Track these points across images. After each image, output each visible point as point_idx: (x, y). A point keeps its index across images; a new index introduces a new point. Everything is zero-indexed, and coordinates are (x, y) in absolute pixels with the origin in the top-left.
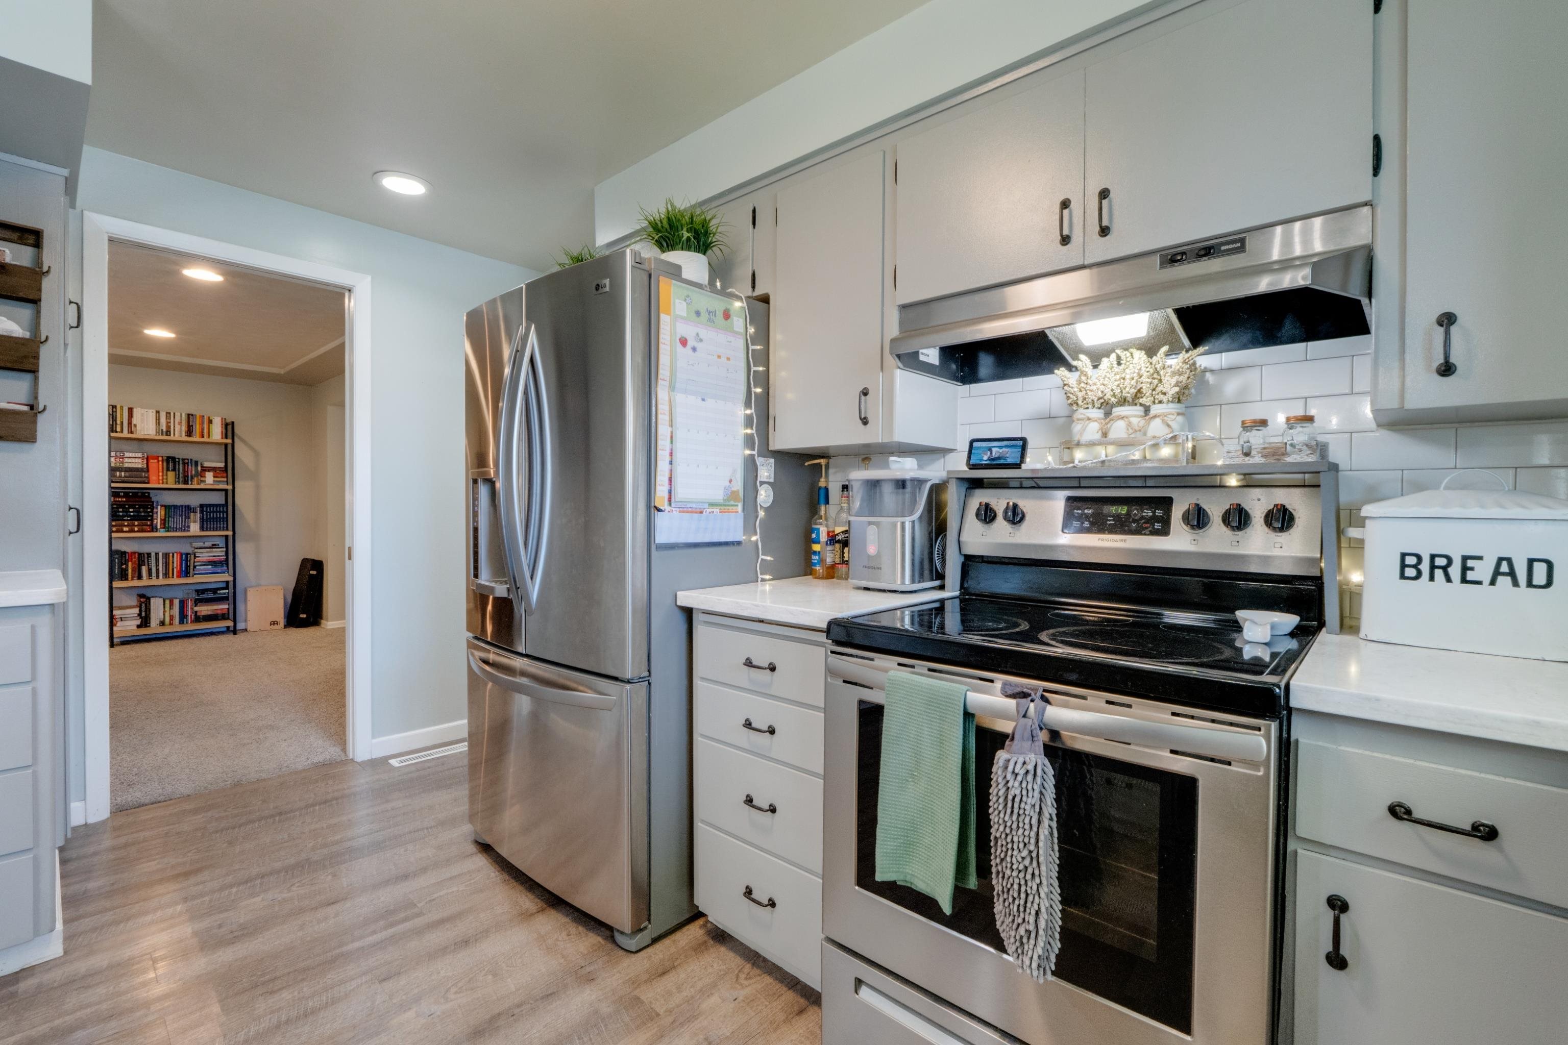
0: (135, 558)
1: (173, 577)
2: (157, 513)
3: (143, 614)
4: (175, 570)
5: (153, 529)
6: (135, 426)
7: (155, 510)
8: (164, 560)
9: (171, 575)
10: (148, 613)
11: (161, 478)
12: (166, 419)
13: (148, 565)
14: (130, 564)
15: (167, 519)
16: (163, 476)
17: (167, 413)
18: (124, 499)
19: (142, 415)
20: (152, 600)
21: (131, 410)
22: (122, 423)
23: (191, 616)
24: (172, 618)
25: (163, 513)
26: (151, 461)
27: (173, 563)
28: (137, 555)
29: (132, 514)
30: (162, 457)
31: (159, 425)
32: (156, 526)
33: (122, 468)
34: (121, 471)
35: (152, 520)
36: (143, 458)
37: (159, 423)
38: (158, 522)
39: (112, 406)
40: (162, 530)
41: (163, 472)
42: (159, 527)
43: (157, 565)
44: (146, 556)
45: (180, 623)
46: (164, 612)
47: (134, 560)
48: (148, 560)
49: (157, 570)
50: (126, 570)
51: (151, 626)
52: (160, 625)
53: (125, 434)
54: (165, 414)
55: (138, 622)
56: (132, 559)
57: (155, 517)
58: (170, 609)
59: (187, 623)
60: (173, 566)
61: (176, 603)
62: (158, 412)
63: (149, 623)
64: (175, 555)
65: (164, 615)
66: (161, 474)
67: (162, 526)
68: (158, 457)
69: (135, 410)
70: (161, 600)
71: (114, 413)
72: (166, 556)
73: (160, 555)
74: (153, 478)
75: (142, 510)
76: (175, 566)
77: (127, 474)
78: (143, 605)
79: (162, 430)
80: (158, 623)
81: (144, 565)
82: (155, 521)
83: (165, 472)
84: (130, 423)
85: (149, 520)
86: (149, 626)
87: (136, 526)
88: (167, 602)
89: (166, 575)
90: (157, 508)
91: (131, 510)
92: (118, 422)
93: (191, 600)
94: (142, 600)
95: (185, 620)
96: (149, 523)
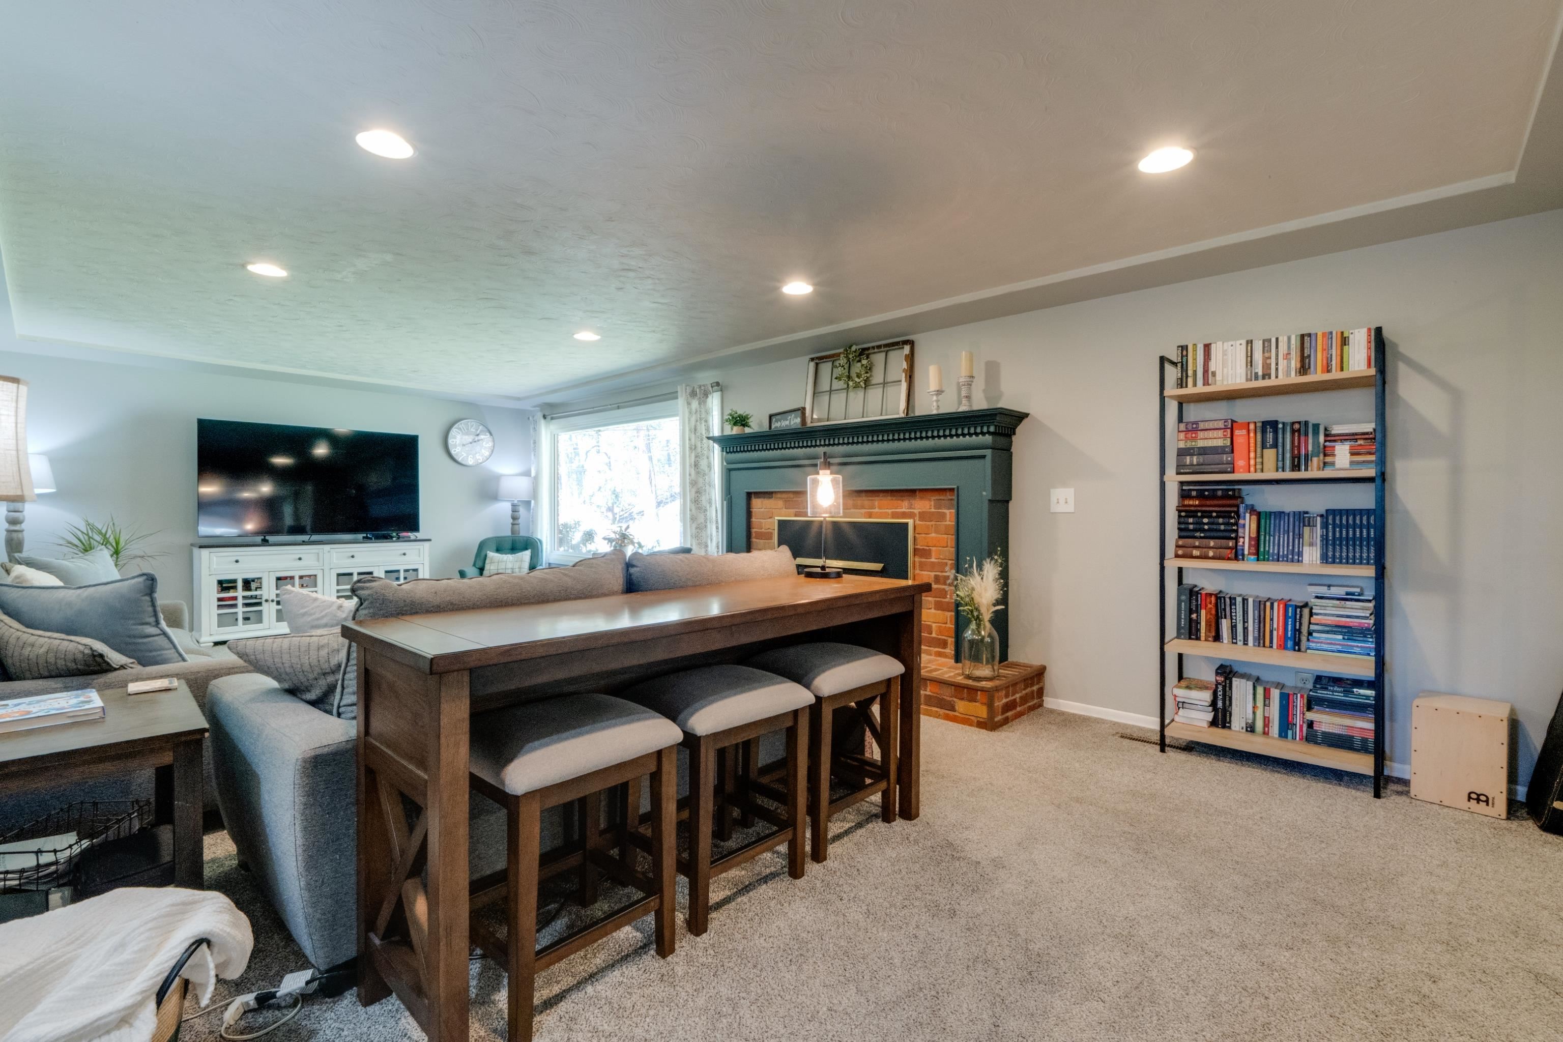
0: (1211, 603)
1: (1271, 647)
2: (1244, 526)
3: (1220, 704)
4: (1275, 633)
5: (1237, 556)
6: (1214, 374)
7: (1241, 522)
8: (1256, 612)
9: (1267, 643)
10: (1227, 702)
11: (1252, 462)
12: (1264, 352)
13: (1232, 619)
14: (1203, 612)
15: (1262, 538)
16: (1256, 458)
17: (1264, 341)
18: (1197, 503)
19: (1225, 353)
20: (1236, 682)
21: (1207, 347)
22: (1195, 372)
23: (1301, 727)
24: (1267, 722)
25: (1254, 526)
26: (1237, 432)
27: (1272, 620)
28: (1213, 599)
29: (1206, 527)
30: (1255, 423)
31: (1251, 366)
32: (1243, 550)
33: (1193, 449)
34: (1192, 455)
35: (1236, 539)
36: (1225, 428)
37: (1251, 362)
38: (1245, 543)
39: (1182, 347)
40: (1252, 557)
41: (1256, 451)
42: (1246, 552)
43: (1245, 621)
44: (1228, 601)
45: (1280, 735)
46: (1255, 707)
47: (1209, 606)
48: (1231, 609)
49: (1245, 629)
50: (1198, 622)
51: (1233, 727)
52: (1247, 730)
53: (1200, 389)
54: (1261, 342)
55: (1210, 717)
56: (1206, 606)
57: (1240, 534)
58: (1265, 705)
59: (1294, 738)
60: (1272, 625)
61: (1275, 694)
62: (1250, 342)
63: (1230, 722)
64: (1276, 604)
65: (1254, 713)
66: (1252, 455)
67: (1253, 550)
68: (1249, 423)
69: (1213, 347)
70: (1250, 684)
71: (1185, 359)
72: (1261, 605)
73: (1251, 601)
74: (1240, 463)
75: (1221, 520)
76: (1275, 626)
77: (1201, 458)
78: (1220, 688)
79: (1256, 374)
80: (1245, 727)
81: (1225, 618)
82: (1241, 540)
83: (1259, 450)
84: (1206, 371)
85: (1232, 538)
86: (1229, 728)
87: (1212, 548)
88: (1260, 690)
89: (1260, 641)
90: (1244, 519)
91: (1205, 520)
92: (1190, 373)
93: (1302, 696)
94: (1218, 678)
95: (1290, 732)
96: (1231, 544)
